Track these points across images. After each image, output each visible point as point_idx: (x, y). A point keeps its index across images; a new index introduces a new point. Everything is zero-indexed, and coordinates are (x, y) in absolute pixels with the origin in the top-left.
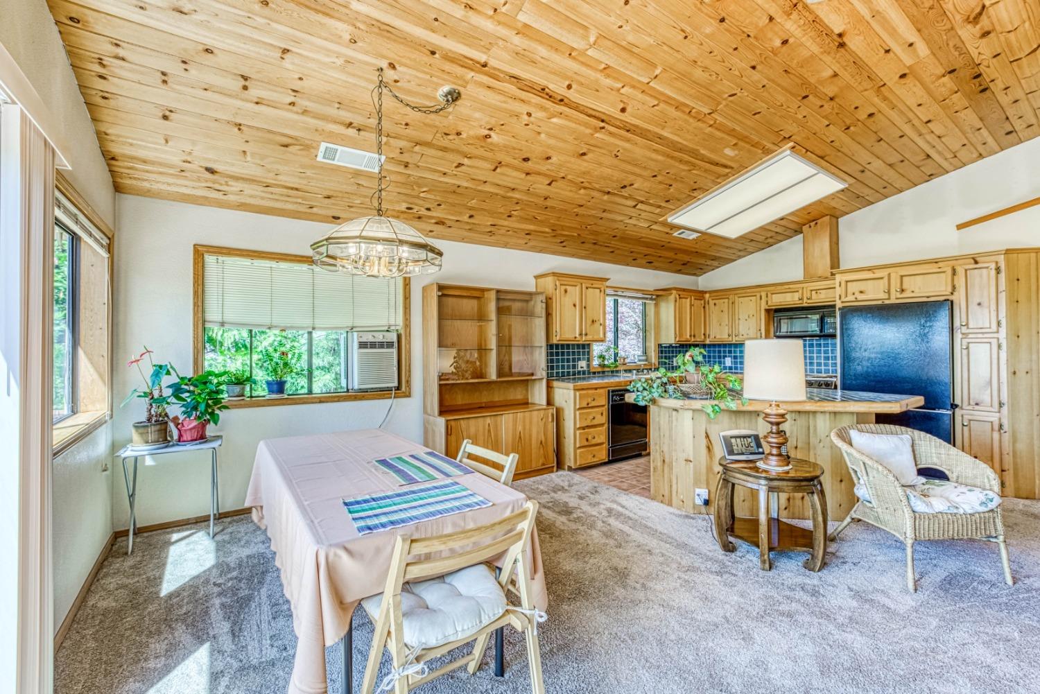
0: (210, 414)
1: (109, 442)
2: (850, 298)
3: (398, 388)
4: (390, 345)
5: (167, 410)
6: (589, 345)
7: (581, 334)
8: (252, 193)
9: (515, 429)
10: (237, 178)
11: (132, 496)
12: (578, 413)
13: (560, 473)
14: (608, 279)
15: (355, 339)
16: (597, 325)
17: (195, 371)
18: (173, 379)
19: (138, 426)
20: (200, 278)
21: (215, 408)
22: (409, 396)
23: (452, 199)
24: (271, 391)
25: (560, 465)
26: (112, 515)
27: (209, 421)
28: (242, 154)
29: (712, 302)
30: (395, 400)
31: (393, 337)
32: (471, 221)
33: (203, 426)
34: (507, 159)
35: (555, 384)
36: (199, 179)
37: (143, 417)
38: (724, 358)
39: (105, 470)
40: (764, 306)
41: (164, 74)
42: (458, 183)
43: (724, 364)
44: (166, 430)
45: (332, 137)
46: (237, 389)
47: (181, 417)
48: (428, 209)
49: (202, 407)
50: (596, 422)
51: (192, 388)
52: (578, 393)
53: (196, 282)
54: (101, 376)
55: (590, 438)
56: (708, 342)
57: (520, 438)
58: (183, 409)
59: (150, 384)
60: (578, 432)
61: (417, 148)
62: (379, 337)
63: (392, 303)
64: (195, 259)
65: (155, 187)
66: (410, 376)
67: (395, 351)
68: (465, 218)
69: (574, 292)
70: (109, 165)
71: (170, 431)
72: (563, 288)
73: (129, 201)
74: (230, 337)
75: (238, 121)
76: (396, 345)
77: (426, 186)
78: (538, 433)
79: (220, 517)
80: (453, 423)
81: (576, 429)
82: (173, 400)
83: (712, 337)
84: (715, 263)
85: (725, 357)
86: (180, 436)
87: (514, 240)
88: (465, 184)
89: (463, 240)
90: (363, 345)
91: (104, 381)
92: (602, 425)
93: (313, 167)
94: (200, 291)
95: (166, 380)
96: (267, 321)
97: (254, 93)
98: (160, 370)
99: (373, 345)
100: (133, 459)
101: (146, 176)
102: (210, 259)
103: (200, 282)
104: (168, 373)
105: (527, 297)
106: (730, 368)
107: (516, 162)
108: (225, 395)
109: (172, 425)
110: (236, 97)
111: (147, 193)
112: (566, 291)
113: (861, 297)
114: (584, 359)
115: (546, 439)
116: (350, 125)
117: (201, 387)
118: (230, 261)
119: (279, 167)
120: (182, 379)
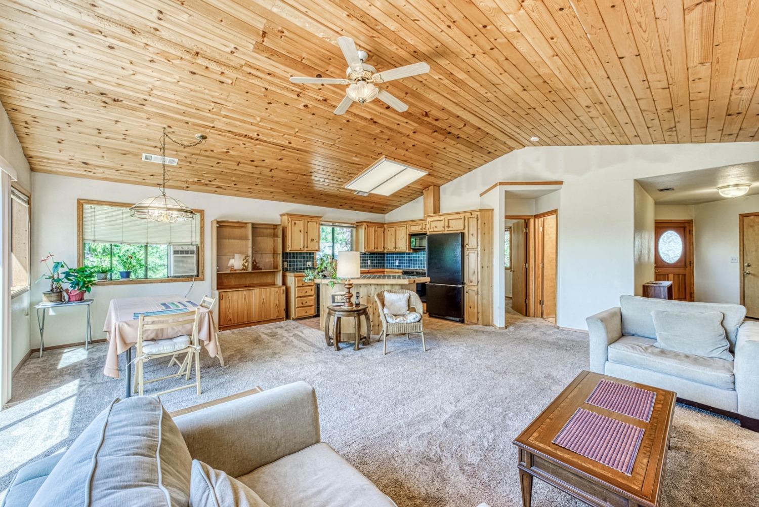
0: (86, 287)
1: (29, 301)
2: (432, 230)
3: (198, 275)
4: (192, 252)
5: (62, 286)
6: (313, 253)
7: (304, 247)
8: (109, 173)
9: (260, 297)
10: (100, 167)
11: (42, 329)
12: (297, 289)
13: (288, 321)
14: (321, 217)
15: (172, 249)
16: (314, 242)
17: (78, 266)
18: (66, 269)
19: (45, 294)
20: (81, 217)
21: (89, 284)
22: (203, 280)
23: (220, 176)
24: (122, 277)
25: (288, 317)
26: (30, 341)
27: (85, 291)
28: (102, 158)
29: (387, 229)
30: (195, 282)
31: (194, 248)
32: (236, 186)
33: (82, 293)
34: (242, 161)
35: (288, 274)
36: (79, 167)
37: (48, 289)
38: (395, 260)
39: (27, 315)
40: (408, 233)
41: (58, 127)
42: (221, 170)
44: (61, 295)
45: (146, 151)
46: (103, 275)
47: (70, 289)
48: (210, 181)
49: (81, 284)
50: (307, 294)
51: (76, 274)
52: (297, 279)
53: (78, 219)
54: (25, 269)
55: (304, 302)
56: (385, 251)
57: (264, 302)
58: (71, 285)
59: (52, 272)
60: (297, 299)
61: (193, 156)
62: (186, 248)
63: (194, 229)
64: (78, 207)
65: (54, 169)
66: (204, 269)
67: (195, 256)
68: (232, 185)
69: (300, 224)
70: (28, 160)
71: (64, 297)
72: (293, 222)
73: (39, 176)
74: (100, 247)
75: (98, 144)
76: (196, 252)
77: (204, 171)
78: (274, 300)
79: (92, 342)
80: (223, 294)
81: (295, 298)
82: (65, 280)
83: (387, 248)
84: (390, 208)
86: (69, 299)
87: (265, 196)
88: (225, 171)
89: (235, 195)
90: (176, 252)
91: (26, 270)
92: (312, 296)
93: (141, 163)
94: (81, 224)
95: (61, 270)
96: (120, 240)
97: (104, 135)
98: (57, 265)
99: (182, 252)
100: (43, 310)
101: (49, 165)
102: (86, 206)
103: (81, 219)
104: (62, 266)
105: (275, 227)
106: (398, 266)
107: (248, 162)
108: (96, 279)
109: (65, 294)
110: (96, 136)
111: (50, 172)
112: (295, 224)
113: (435, 229)
114: (310, 261)
115: (279, 303)
116: (156, 147)
117: (81, 273)
118: (98, 207)
119: (122, 162)
120: (70, 269)
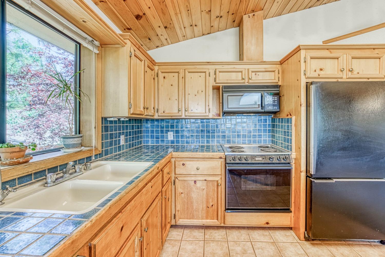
2: (314, 74)
38: (166, 133)
40: (211, 83)
43: (167, 138)
56: (156, 117)
83: (161, 111)
85: (168, 131)
113: (322, 74)
